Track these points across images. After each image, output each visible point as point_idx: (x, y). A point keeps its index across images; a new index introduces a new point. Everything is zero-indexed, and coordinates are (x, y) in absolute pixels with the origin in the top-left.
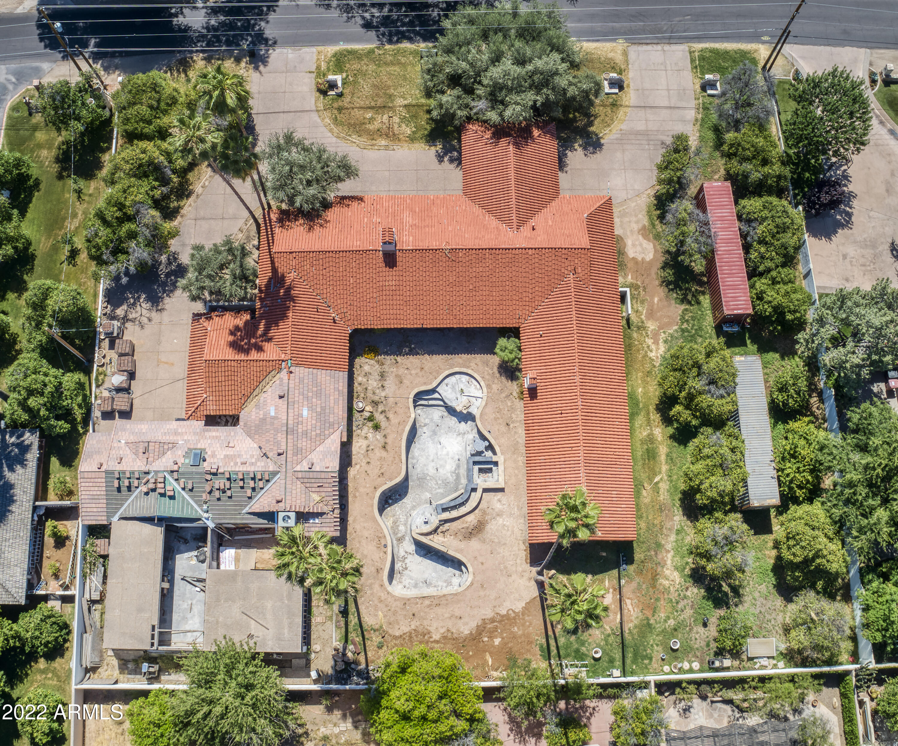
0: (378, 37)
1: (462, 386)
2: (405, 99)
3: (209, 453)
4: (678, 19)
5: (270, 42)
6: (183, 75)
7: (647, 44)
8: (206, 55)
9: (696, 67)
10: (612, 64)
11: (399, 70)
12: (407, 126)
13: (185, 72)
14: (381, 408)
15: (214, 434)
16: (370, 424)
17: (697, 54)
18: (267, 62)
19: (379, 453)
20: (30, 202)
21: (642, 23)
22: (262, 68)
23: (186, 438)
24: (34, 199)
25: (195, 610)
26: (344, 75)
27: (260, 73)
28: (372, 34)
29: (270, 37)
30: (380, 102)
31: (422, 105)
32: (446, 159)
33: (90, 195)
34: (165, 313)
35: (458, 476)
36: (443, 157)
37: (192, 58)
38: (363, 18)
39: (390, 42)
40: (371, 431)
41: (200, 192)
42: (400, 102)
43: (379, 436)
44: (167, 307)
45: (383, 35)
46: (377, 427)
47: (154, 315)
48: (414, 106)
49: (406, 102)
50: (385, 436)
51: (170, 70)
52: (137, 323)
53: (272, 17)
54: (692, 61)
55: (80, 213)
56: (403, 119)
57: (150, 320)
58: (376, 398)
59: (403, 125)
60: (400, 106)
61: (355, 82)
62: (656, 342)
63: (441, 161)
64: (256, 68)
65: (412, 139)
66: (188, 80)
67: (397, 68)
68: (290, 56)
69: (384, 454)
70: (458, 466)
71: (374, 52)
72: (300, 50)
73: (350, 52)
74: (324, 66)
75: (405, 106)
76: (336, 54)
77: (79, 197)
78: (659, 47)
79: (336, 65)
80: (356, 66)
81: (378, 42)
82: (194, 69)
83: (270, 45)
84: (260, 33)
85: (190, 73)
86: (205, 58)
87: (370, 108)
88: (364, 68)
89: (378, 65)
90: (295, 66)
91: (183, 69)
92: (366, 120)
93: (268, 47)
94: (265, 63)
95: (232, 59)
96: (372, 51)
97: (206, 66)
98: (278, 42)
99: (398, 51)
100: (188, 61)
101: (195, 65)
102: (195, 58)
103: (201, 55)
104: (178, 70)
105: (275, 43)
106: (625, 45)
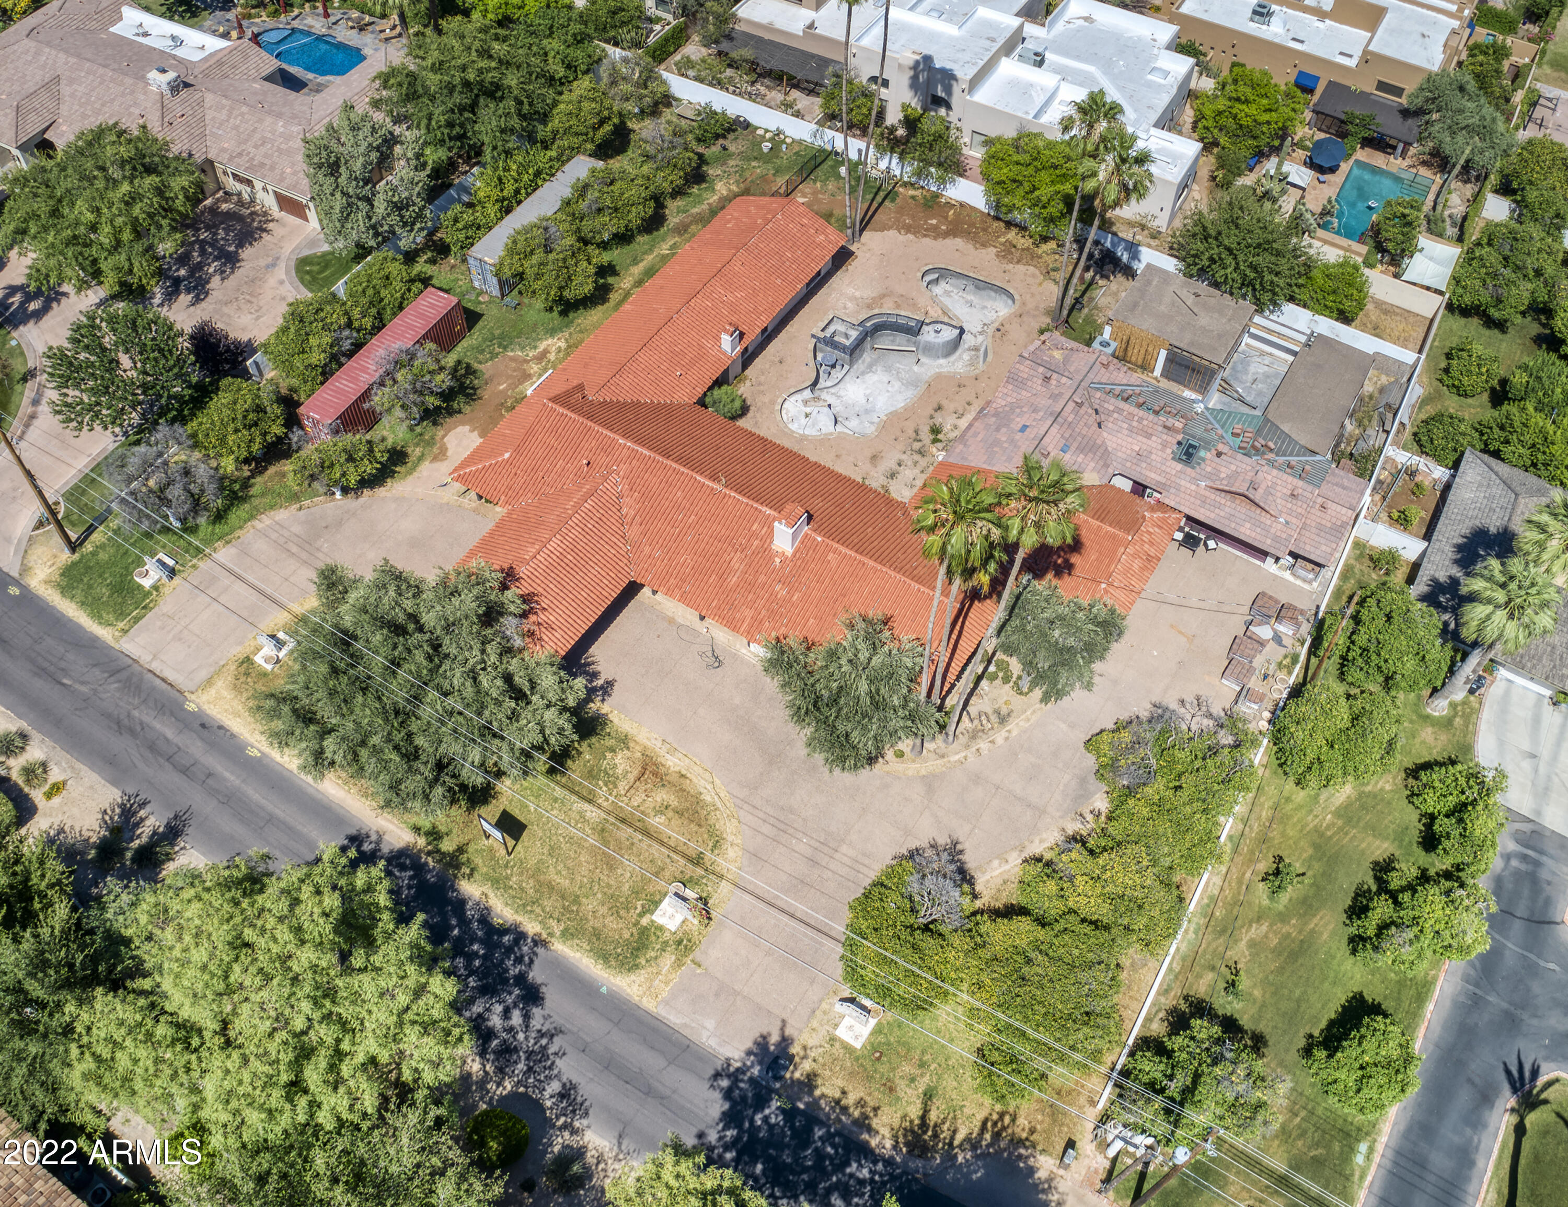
0: (531, 961)
1: (803, 421)
2: (581, 814)
3: (1169, 451)
4: (84, 689)
5: (725, 1083)
6: (933, 1117)
7: (163, 680)
8: (865, 1136)
9: (144, 608)
10: (243, 679)
11: (552, 868)
12: (615, 766)
13: (923, 1125)
14: (917, 446)
15: (1153, 475)
16: (940, 436)
17: (121, 625)
18: (756, 1043)
19: (949, 406)
20: (1332, 1023)
21: (136, 713)
22: (775, 1038)
23: (1193, 487)
24: (1323, 1024)
25: (1250, 378)
26: (644, 921)
27: (782, 1029)
28: (536, 975)
29: (717, 1095)
30: (625, 832)
31: (563, 786)
32: (599, 682)
33: (1213, 968)
34: (1156, 699)
35: (870, 366)
36: (602, 687)
37: (895, 1147)
38: (527, 1017)
39: (520, 936)
40: (945, 430)
41: (1015, 854)
42: (592, 813)
43: (938, 420)
44: (1149, 706)
45: (519, 960)
46: (935, 431)
47: (1173, 706)
48: (578, 793)
49: (587, 807)
50: (932, 417)
51: (951, 1144)
52: (1204, 709)
54: (137, 620)
55: (1243, 944)
56: (612, 781)
57: (1182, 701)
58: (917, 457)
59: (619, 771)
60: (599, 807)
61: (636, 893)
62: (546, 352)
63: (610, 684)
64: (785, 1041)
65: (624, 741)
66: (928, 1096)
67: (552, 876)
68: (710, 1024)
69: (944, 403)
70: (863, 373)
71: (565, 930)
72: (685, 1025)
73: (604, 957)
74: (668, 960)
75: (590, 801)
76: (630, 969)
77: (1235, 976)
78: (156, 666)
79: (646, 945)
80: (612, 923)
81: (540, 950)
82: (904, 1117)
83: (729, 1076)
84: (731, 1118)
85: (914, 1112)
86: (869, 1129)
87: (646, 832)
88: (603, 910)
89: (576, 901)
90: (717, 995)
91: (925, 1132)
92: (670, 814)
93: (735, 1076)
94: (762, 1044)
95: (817, 1093)
96: (567, 935)
97: (876, 1109)
98: (712, 1072)
99: (524, 906)
100: (906, 1144)
101: (896, 1125)
102: (888, 1144)
103: (874, 1143)
104: (935, 1136)
105: (717, 1075)
106: (193, 697)
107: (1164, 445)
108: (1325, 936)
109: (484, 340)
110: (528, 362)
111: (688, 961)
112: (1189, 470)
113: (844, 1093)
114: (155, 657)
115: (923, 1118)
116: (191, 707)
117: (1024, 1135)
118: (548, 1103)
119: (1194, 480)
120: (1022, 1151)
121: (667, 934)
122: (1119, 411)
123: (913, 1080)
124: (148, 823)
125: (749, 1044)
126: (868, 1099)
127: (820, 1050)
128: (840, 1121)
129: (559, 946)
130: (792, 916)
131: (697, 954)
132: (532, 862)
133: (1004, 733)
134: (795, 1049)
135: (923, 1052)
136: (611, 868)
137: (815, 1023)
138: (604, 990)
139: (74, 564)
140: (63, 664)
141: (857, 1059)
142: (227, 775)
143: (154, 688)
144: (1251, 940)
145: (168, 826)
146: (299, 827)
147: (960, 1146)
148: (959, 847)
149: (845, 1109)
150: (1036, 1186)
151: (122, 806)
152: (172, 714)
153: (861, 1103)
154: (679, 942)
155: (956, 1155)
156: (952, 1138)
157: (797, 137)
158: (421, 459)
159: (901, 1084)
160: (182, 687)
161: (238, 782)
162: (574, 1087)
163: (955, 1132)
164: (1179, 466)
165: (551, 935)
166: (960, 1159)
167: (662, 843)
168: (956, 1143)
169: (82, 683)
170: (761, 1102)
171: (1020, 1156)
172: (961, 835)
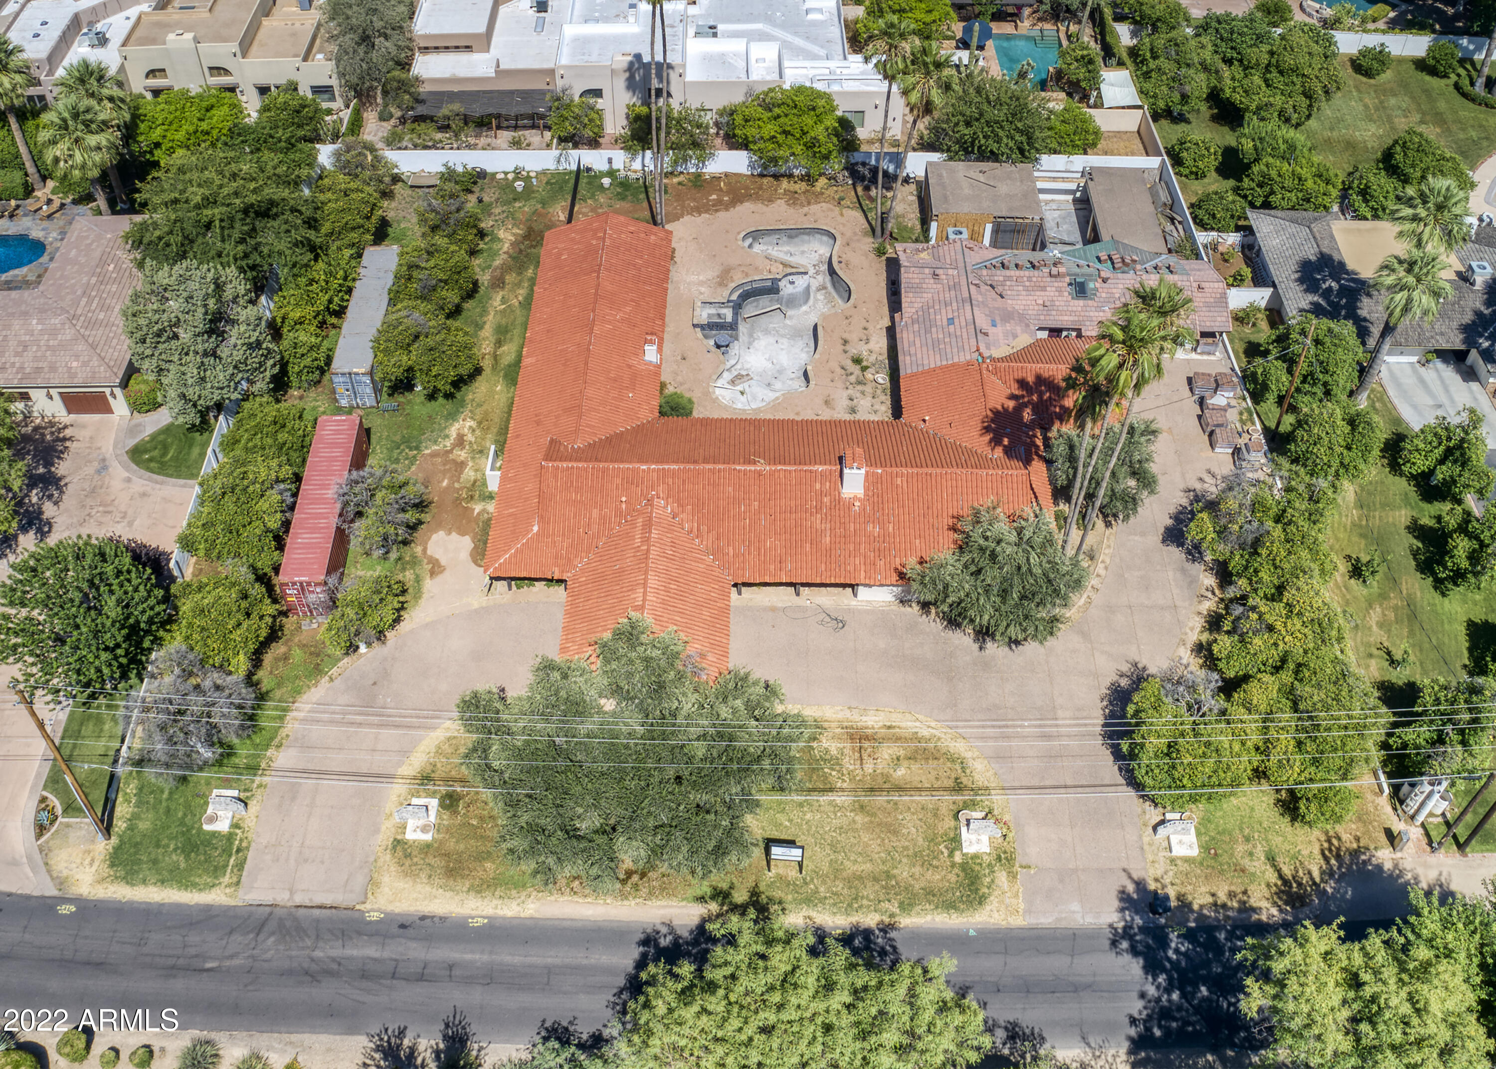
0: (894, 948)
1: (743, 399)
2: (831, 803)
3: (1066, 294)
4: (236, 962)
5: (1125, 945)
6: (1287, 871)
7: (320, 908)
8: (1255, 917)
9: (239, 850)
10: (408, 862)
11: (847, 863)
12: (827, 751)
13: (1285, 882)
14: (852, 379)
15: (1062, 319)
16: (864, 364)
17: (226, 880)
18: (1121, 900)
19: (853, 337)
20: (1470, 650)
21: (318, 954)
22: (1131, 888)
23: (1101, 314)
24: (1466, 654)
26: (958, 858)
27: (1130, 877)
29: (1127, 958)
31: (798, 792)
34: (1182, 486)
37: (1281, 911)
39: (867, 934)
40: (864, 357)
42: (842, 799)
43: (854, 352)
44: (1183, 494)
46: (857, 361)
47: (1198, 486)
48: (814, 790)
49: (832, 796)
50: (845, 352)
51: (1315, 883)
53: (1137, 1007)
55: (1375, 628)
56: (835, 762)
57: (1201, 479)
58: (860, 387)
59: (834, 752)
60: (843, 790)
61: (932, 840)
62: (461, 437)
64: (1140, 885)
65: (818, 726)
66: (1271, 859)
67: (852, 868)
68: (1075, 906)
71: (901, 906)
72: (1058, 920)
73: (950, 906)
74: (1002, 877)
75: (831, 790)
76: (980, 903)
77: (1389, 653)
78: (299, 899)
79: (977, 877)
80: (935, 877)
81: (892, 934)
82: (1268, 885)
83: (1123, 937)
84: (1152, 967)
85: (1272, 877)
86: (1254, 910)
87: (899, 789)
88: (917, 870)
89: (888, 876)
90: (1061, 881)
91: (1291, 887)
92: (905, 763)
93: (1127, 933)
94: (1124, 897)
95: (1196, 907)
96: (905, 907)
97: (1245, 892)
98: (1107, 943)
99: (850, 905)
100: (1286, 903)
101: (1268, 895)
102: (1274, 911)
103: (1264, 918)
104: (1300, 884)
105: (1114, 943)
106: (368, 906)
107: (1060, 291)
108: (1419, 594)
109: (390, 450)
110: (451, 451)
111: (1017, 868)
112: (1090, 303)
113: (1213, 895)
114: (292, 892)
115: (1281, 877)
116: (375, 916)
117: (1355, 846)
118: (1006, 1051)
119: (1099, 308)
120: (1363, 857)
121: (985, 857)
122: (1009, 278)
123: (1251, 854)
124: (421, 1048)
125: (1116, 904)
126: (1233, 888)
127: (1171, 873)
128: (1228, 917)
129: (906, 921)
130: (1066, 787)
131: (1019, 859)
132: (825, 868)
133: (1101, 566)
134: (1152, 886)
135: (1241, 829)
136: (895, 833)
137: (1150, 857)
138: (972, 933)
139: (117, 849)
140: (192, 951)
141: (1201, 864)
142: (468, 957)
143: (318, 921)
144: (1377, 623)
145: (445, 1037)
146: (585, 962)
147: (1322, 880)
148: (1140, 666)
149: (1224, 906)
150: (1391, 876)
151: (378, 1049)
152: (359, 933)
153: (1231, 895)
154: (999, 859)
155: (1325, 890)
156: (1312, 879)
157: (539, 169)
158: (418, 580)
159: (1246, 862)
160: (351, 905)
161: (485, 958)
162: (1015, 1025)
163: (1310, 873)
164: (1081, 302)
165: (892, 916)
166: (1329, 890)
167: (919, 789)
168: (1318, 880)
169: (231, 957)
170: (1163, 942)
171: (1364, 862)
172: (1134, 656)
